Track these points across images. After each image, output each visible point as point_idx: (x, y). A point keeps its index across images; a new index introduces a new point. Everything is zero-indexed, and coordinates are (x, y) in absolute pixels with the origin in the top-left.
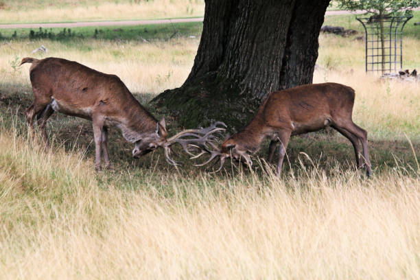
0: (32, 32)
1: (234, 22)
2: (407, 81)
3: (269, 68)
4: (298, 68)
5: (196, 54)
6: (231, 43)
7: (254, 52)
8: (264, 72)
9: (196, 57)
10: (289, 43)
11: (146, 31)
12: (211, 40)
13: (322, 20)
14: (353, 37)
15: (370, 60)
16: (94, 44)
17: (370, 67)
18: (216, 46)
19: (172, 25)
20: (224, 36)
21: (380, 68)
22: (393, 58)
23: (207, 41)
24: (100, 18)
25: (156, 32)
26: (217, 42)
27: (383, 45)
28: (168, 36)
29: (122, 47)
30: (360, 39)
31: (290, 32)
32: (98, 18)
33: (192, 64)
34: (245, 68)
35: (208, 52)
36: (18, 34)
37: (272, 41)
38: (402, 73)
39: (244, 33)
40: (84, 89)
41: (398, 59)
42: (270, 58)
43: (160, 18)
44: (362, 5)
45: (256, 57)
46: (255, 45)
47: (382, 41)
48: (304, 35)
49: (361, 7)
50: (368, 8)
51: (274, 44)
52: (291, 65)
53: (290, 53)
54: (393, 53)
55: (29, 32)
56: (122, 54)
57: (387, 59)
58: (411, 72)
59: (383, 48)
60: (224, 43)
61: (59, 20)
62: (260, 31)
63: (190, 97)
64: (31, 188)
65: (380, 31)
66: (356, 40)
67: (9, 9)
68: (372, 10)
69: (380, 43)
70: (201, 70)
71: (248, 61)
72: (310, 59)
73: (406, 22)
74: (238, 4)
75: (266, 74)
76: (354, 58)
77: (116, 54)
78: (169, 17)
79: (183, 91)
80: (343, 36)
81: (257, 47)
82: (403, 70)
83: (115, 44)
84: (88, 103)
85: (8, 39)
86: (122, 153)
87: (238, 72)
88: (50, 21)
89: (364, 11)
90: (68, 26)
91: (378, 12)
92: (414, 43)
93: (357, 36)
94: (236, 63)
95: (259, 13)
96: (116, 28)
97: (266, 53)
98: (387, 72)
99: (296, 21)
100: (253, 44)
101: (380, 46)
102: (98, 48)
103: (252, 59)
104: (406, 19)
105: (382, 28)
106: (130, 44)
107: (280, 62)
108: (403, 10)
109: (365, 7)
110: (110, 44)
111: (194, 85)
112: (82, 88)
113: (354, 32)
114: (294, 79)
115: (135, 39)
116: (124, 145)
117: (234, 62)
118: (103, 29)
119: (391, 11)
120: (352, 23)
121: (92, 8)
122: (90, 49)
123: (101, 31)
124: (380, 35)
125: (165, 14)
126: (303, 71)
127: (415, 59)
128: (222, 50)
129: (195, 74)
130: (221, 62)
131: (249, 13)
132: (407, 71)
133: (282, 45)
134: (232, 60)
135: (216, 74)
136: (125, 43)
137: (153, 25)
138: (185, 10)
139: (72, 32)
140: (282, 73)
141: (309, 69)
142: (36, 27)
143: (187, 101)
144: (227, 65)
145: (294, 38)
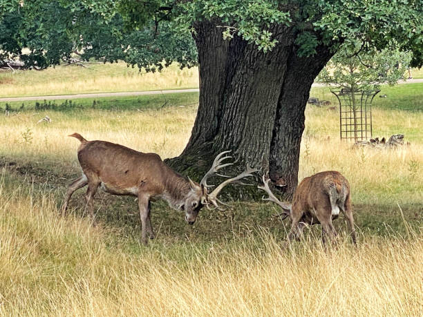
0: (38, 104)
1: (228, 97)
2: (378, 148)
3: (260, 139)
4: (287, 139)
5: (193, 126)
6: (225, 116)
7: (246, 124)
8: (256, 143)
9: (194, 128)
10: (278, 117)
11: (139, 102)
12: (207, 113)
13: (308, 95)
14: (327, 107)
15: (344, 128)
16: (93, 113)
17: (344, 135)
18: (212, 119)
19: (164, 96)
20: (219, 110)
21: (353, 136)
22: (364, 126)
23: (203, 114)
24: (98, 90)
25: (148, 102)
26: (213, 115)
27: (355, 116)
28: (160, 105)
29: (119, 117)
30: (333, 108)
31: (279, 106)
32: (96, 90)
33: (190, 135)
34: (238, 139)
35: (204, 124)
36: (25, 106)
37: (263, 114)
38: (373, 141)
39: (237, 107)
40: (126, 172)
41: (369, 128)
42: (261, 130)
43: (151, 89)
44: (336, 80)
45: (248, 129)
46: (248, 118)
47: (355, 112)
48: (292, 109)
49: (335, 81)
50: (341, 82)
51: (265, 117)
52: (280, 136)
53: (279, 125)
54: (364, 122)
55: (34, 104)
56: (119, 123)
57: (359, 128)
58: (380, 139)
59: (355, 119)
60: (219, 117)
61: (62, 92)
62: (252, 104)
63: (188, 166)
64: (47, 253)
65: (352, 102)
66: (330, 110)
67: (17, 84)
68: (345, 84)
69: (352, 114)
70: (198, 140)
71: (242, 133)
72: (298, 130)
73: (374, 95)
74: (231, 81)
75: (258, 144)
76: (329, 126)
77: (113, 123)
78: (160, 88)
79: (182, 160)
80: (318, 106)
81: (249, 120)
82: (374, 138)
83: (112, 113)
84: (131, 184)
85: (17, 111)
86: (126, 218)
87: (232, 143)
88: (53, 94)
89: (338, 85)
90: (70, 98)
91: (350, 86)
92: (380, 114)
93: (330, 106)
94: (230, 134)
95: (251, 89)
96: (112, 99)
97: (258, 125)
98: (360, 140)
99: (284, 96)
100: (245, 116)
101: (353, 116)
102: (97, 118)
103: (244, 131)
104: (374, 92)
105: (354, 100)
106: (125, 114)
107: (271, 134)
108: (372, 85)
109: (338, 82)
110: (107, 113)
111: (192, 155)
112: (125, 171)
113: (328, 103)
114: (283, 148)
115: (129, 109)
116: (128, 211)
117: (229, 133)
118: (101, 100)
119: (361, 86)
120: (325, 95)
121: (91, 82)
122: (89, 119)
123: (98, 102)
124: (352, 107)
125: (156, 85)
126: (292, 141)
127: (382, 127)
128: (217, 122)
129: (193, 145)
130: (216, 134)
131: (241, 89)
132: (377, 139)
133: (272, 119)
134: (227, 131)
135: (212, 144)
136: (120, 112)
137: (145, 96)
138: (174, 82)
139: (73, 103)
140: (272, 144)
141: (296, 141)
142: (41, 99)
143: (186, 169)
144: (223, 136)
145: (283, 112)
